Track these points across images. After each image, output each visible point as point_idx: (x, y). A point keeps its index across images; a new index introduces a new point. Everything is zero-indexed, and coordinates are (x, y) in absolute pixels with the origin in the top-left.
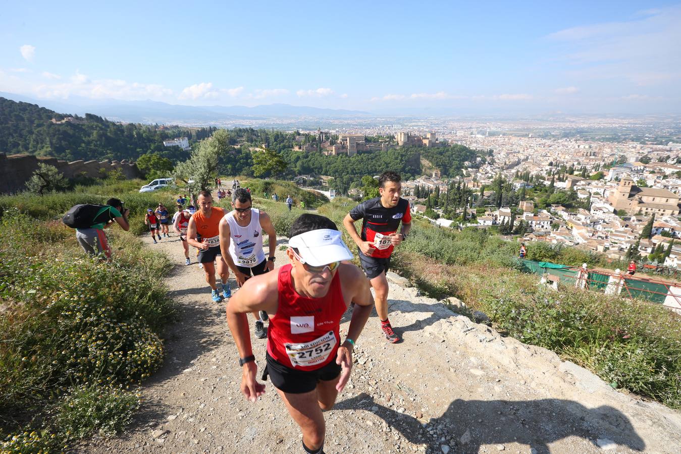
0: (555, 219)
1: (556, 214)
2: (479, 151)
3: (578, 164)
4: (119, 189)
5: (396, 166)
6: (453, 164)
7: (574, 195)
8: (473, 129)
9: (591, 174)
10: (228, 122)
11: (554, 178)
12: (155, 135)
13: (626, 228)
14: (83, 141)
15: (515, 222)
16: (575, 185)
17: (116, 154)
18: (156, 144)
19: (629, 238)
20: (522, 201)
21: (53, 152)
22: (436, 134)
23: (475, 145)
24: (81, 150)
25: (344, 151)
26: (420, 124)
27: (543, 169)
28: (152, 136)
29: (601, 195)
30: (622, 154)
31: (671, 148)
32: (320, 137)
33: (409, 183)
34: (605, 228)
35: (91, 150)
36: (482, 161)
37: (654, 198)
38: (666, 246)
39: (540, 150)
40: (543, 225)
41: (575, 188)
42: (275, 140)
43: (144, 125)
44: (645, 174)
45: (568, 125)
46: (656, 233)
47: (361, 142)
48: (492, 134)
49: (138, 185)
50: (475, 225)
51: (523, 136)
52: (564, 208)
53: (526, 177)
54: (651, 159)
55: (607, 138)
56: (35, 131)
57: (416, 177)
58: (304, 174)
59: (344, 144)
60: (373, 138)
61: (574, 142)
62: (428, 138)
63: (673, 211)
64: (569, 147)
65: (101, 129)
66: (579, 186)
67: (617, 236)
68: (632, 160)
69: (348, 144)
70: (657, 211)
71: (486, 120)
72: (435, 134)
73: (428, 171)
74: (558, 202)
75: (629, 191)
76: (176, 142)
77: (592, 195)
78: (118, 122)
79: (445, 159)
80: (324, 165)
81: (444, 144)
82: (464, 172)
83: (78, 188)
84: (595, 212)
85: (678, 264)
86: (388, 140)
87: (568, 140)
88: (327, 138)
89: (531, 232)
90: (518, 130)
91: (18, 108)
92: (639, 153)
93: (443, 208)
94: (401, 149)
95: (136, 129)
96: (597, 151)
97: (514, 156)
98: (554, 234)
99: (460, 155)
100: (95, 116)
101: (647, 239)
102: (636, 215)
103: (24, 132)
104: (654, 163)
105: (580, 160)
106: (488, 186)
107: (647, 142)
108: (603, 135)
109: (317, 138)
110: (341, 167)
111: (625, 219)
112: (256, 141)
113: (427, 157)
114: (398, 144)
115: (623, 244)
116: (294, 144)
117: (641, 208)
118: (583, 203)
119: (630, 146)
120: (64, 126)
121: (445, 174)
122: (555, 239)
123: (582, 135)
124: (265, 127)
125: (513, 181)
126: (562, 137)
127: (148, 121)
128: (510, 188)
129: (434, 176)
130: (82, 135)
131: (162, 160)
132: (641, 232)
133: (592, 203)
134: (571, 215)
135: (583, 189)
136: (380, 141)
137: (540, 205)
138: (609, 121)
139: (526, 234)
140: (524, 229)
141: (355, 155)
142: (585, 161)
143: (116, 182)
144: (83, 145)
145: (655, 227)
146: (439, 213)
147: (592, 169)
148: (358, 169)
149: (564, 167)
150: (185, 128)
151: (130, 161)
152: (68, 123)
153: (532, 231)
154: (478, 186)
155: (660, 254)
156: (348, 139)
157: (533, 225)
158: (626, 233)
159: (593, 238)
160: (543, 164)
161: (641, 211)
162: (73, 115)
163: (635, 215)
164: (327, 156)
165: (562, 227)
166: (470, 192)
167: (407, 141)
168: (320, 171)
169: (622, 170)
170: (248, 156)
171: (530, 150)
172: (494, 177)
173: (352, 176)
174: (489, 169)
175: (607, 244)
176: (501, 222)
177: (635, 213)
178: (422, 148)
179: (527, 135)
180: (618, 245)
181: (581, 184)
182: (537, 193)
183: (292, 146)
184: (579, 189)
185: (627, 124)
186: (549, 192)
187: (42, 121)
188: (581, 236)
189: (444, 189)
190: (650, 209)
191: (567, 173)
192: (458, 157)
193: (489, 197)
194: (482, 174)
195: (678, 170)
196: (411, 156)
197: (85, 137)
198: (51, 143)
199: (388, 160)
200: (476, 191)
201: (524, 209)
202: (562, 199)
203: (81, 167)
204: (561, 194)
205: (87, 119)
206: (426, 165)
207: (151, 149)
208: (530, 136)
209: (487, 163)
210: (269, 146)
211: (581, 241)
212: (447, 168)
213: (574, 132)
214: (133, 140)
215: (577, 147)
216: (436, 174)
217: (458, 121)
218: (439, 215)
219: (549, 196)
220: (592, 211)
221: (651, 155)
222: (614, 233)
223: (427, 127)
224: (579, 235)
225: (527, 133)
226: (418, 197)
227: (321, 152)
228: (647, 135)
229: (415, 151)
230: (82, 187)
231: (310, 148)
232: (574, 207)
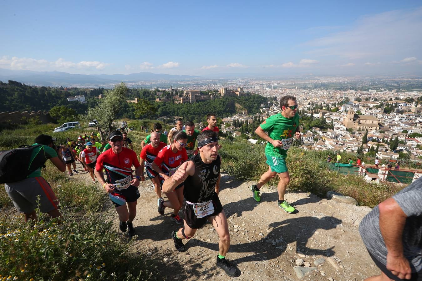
0: (316, 135)
1: (315, 132)
2: (268, 98)
3: (324, 103)
4: (37, 131)
5: (221, 108)
6: (254, 106)
7: (324, 121)
8: (264, 85)
9: (332, 109)
11: (312, 111)
12: (61, 94)
13: (354, 139)
14: (8, 99)
16: (324, 115)
17: (33, 107)
18: (62, 100)
19: (356, 144)
22: (243, 88)
23: (266, 94)
24: (6, 106)
25: (188, 100)
26: (233, 83)
27: (306, 107)
28: (58, 95)
29: (338, 120)
30: (346, 97)
31: (370, 93)
32: (172, 92)
33: (229, 118)
34: (342, 139)
35: (14, 105)
36: (271, 103)
37: (366, 121)
38: (376, 147)
39: (303, 96)
40: (309, 139)
41: (324, 117)
42: (144, 95)
43: (53, 88)
44: (360, 108)
45: (316, 81)
46: (369, 141)
47: (198, 94)
48: (275, 88)
49: (52, 127)
51: (292, 88)
52: (319, 129)
54: (361, 99)
55: (337, 88)
57: (233, 114)
58: (164, 116)
59: (188, 96)
60: (205, 92)
61: (320, 91)
62: (239, 91)
63: (376, 128)
64: (318, 94)
65: (21, 90)
66: (326, 116)
67: (350, 143)
68: (353, 100)
69: (190, 96)
70: (368, 128)
71: (271, 79)
73: (240, 111)
74: (316, 125)
75: (353, 118)
76: (76, 98)
77: (334, 120)
78: (33, 86)
79: (249, 103)
80: (176, 109)
81: (248, 94)
82: (261, 110)
83: (5, 131)
84: (337, 130)
85: (382, 157)
86: (215, 92)
87: (317, 90)
88: (177, 93)
90: (289, 85)
92: (355, 96)
93: (251, 133)
94: (223, 98)
95: (47, 90)
96: (333, 95)
98: (315, 144)
99: (258, 100)
100: (16, 82)
101: (365, 144)
104: (363, 101)
105: (325, 101)
107: (358, 90)
108: (335, 86)
109: (170, 93)
110: (186, 111)
111: (353, 133)
112: (131, 96)
113: (239, 102)
114: (221, 95)
115: (353, 148)
116: (156, 97)
117: (360, 127)
118: (329, 125)
119: (350, 92)
121: (250, 112)
122: (317, 147)
123: (325, 87)
124: (136, 87)
126: (314, 88)
127: (56, 85)
129: (243, 113)
130: (6, 96)
131: (68, 110)
132: (362, 140)
133: (334, 126)
134: (324, 132)
135: (329, 117)
137: (306, 128)
138: (338, 79)
139: (301, 145)
140: (299, 142)
141: (195, 103)
142: (328, 101)
143: (35, 126)
144: (7, 102)
145: (368, 137)
146: (249, 136)
147: (332, 106)
148: (198, 112)
149: (317, 105)
150: (81, 89)
151: (44, 112)
153: (303, 143)
155: (373, 152)
156: (190, 93)
157: (304, 140)
158: (354, 141)
159: (337, 145)
160: (305, 104)
161: (360, 128)
163: (357, 131)
164: (177, 104)
165: (320, 140)
167: (226, 93)
168: (174, 113)
169: (348, 105)
170: (126, 106)
173: (194, 116)
174: (275, 108)
175: (345, 148)
177: (357, 129)
178: (235, 97)
179: (294, 88)
181: (327, 114)
182: (304, 121)
183: (155, 99)
184: (326, 118)
185: (347, 80)
186: (310, 120)
189: (250, 121)
190: (364, 127)
191: (319, 108)
192: (257, 102)
194: (272, 111)
195: (376, 105)
196: (229, 102)
197: (9, 97)
199: (215, 105)
202: (318, 124)
203: (6, 116)
204: (317, 121)
205: (9, 84)
206: (238, 107)
207: (58, 103)
208: (296, 88)
209: (274, 104)
210: (139, 99)
211: (331, 147)
212: (251, 108)
213: (320, 85)
214: (45, 98)
215: (322, 94)
216: (244, 112)
217: (255, 80)
218: (249, 137)
219: (310, 122)
220: (335, 130)
221: (361, 97)
222: (348, 142)
223: (237, 84)
224: (329, 144)
225: (295, 86)
226: (236, 127)
227: (173, 102)
228: (358, 86)
229: (232, 99)
230: (8, 131)
231: (166, 99)
232: (324, 128)
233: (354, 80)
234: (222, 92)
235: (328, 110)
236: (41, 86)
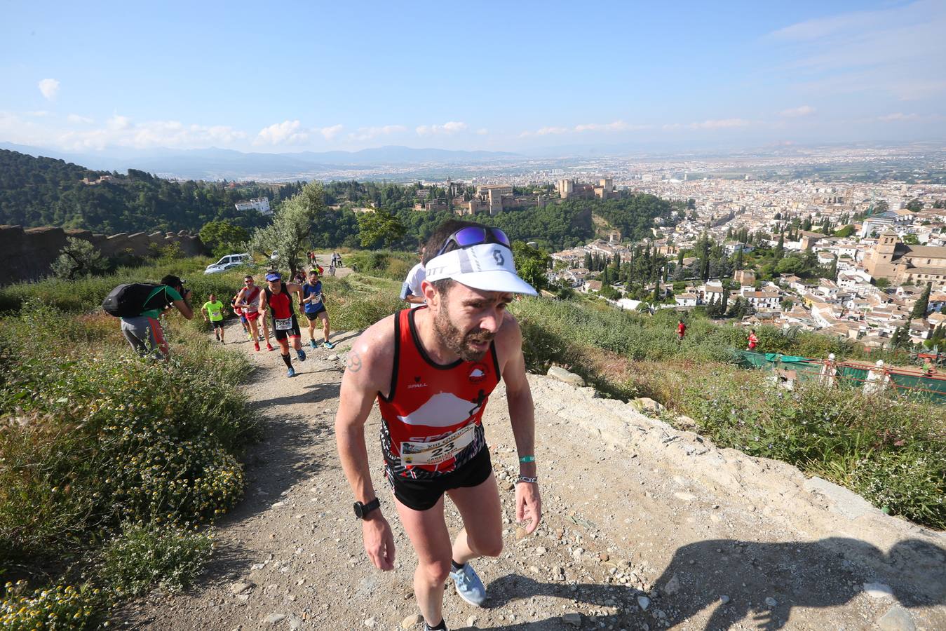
0: (787, 294)
1: (787, 287)
2: (674, 201)
3: (816, 216)
5: (558, 226)
6: (639, 221)
7: (812, 259)
8: (665, 172)
9: (836, 229)
10: (321, 175)
11: (783, 236)
12: (223, 196)
13: (889, 305)
14: (127, 207)
15: (729, 300)
16: (814, 245)
17: (171, 224)
18: (225, 208)
19: (895, 318)
20: (738, 270)
21: (86, 224)
22: (614, 180)
23: (669, 193)
24: (123, 220)
25: (485, 208)
26: (589, 167)
27: (767, 224)
28: (218, 197)
29: (851, 258)
30: (881, 199)
32: (450, 190)
33: (577, 250)
34: (858, 305)
35: (137, 220)
36: (679, 215)
37: (929, 262)
39: (762, 197)
40: (769, 303)
41: (814, 249)
42: (389, 197)
43: (208, 183)
44: (915, 227)
45: (801, 160)
46: (933, 311)
47: (508, 195)
48: (692, 178)
49: (203, 264)
50: (672, 306)
51: (736, 179)
52: (798, 278)
53: (742, 236)
54: (923, 205)
55: (858, 177)
56: (62, 196)
57: (587, 241)
59: (484, 198)
60: (525, 189)
61: (810, 185)
62: (602, 187)
64: (804, 191)
65: (150, 189)
66: (820, 246)
67: (877, 315)
68: (895, 207)
69: (490, 199)
70: (934, 278)
71: (683, 157)
72: (612, 180)
73: (603, 233)
74: (790, 269)
75: (892, 251)
76: (252, 204)
77: (839, 258)
78: (172, 180)
79: (626, 215)
81: (625, 194)
82: (655, 232)
83: (121, 270)
84: (844, 283)
86: (546, 190)
87: (802, 181)
89: (753, 314)
90: (728, 170)
91: (37, 165)
92: (905, 196)
93: (626, 284)
94: (564, 203)
95: (197, 188)
96: (843, 195)
97: (725, 207)
98: (784, 316)
99: (647, 209)
100: (141, 172)
101: (921, 320)
102: (904, 285)
103: (47, 198)
104: (928, 210)
105: (820, 210)
106: (689, 251)
107: (916, 180)
108: (851, 173)
109: (446, 191)
111: (888, 292)
112: (363, 199)
113: (601, 213)
114: (560, 195)
115: (885, 327)
116: (415, 201)
117: (911, 275)
118: (826, 270)
119: (892, 187)
120: (99, 187)
121: (629, 237)
122: (786, 321)
123: (823, 173)
124: (374, 179)
125: (724, 242)
126: (793, 178)
127: (213, 177)
128: (720, 252)
129: (611, 239)
130: (124, 199)
131: (234, 230)
132: (911, 309)
133: (839, 271)
134: (809, 287)
135: (826, 251)
136: (534, 192)
137: (764, 275)
138: (861, 153)
139: (746, 317)
140: (742, 310)
141: (500, 214)
142: (827, 210)
143: (174, 262)
144: (126, 213)
145: (932, 302)
146: (620, 290)
147: (838, 221)
149: (797, 221)
150: (261, 184)
151: (191, 232)
152: (105, 184)
153: (754, 312)
154: (674, 251)
155: (940, 339)
156: (490, 192)
157: (755, 304)
158: (890, 311)
159: (842, 320)
160: (766, 217)
161: (910, 279)
162: (112, 172)
163: (902, 285)
165: (797, 305)
166: (663, 260)
167: (572, 191)
169: (881, 221)
170: (352, 220)
171: (747, 198)
172: (697, 238)
174: (689, 227)
175: (863, 328)
176: (708, 301)
177: (903, 281)
178: (594, 201)
179: (742, 178)
180: (879, 328)
181: (822, 244)
182: (759, 258)
183: (413, 204)
184: (820, 251)
186: (776, 256)
187: (70, 182)
188: (825, 318)
189: (626, 257)
190: (923, 276)
191: (801, 228)
192: (645, 212)
193: (690, 266)
194: (680, 234)
196: (579, 213)
197: (129, 202)
198: (84, 212)
199: (546, 219)
200: (672, 258)
201: (741, 281)
202: (795, 266)
203: (123, 242)
204: (793, 259)
205: (130, 177)
206: (600, 224)
207: (218, 215)
208: (747, 178)
209: (686, 218)
210: (380, 205)
211: (825, 324)
212: (630, 227)
213: (809, 170)
214: (194, 204)
215: (815, 192)
216: (614, 236)
217: (643, 160)
218: (620, 294)
219: (776, 262)
220: (839, 281)
221: (922, 198)
222: (872, 312)
223: (601, 171)
224: (822, 316)
225: (743, 174)
226: (591, 270)
227: (452, 211)
228: (916, 170)
229: (585, 205)
230: (127, 269)
231: (437, 206)
232: (813, 277)
233: (908, 155)
234: (563, 189)
235: (825, 231)
236: (186, 179)
